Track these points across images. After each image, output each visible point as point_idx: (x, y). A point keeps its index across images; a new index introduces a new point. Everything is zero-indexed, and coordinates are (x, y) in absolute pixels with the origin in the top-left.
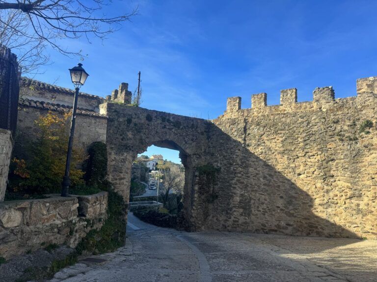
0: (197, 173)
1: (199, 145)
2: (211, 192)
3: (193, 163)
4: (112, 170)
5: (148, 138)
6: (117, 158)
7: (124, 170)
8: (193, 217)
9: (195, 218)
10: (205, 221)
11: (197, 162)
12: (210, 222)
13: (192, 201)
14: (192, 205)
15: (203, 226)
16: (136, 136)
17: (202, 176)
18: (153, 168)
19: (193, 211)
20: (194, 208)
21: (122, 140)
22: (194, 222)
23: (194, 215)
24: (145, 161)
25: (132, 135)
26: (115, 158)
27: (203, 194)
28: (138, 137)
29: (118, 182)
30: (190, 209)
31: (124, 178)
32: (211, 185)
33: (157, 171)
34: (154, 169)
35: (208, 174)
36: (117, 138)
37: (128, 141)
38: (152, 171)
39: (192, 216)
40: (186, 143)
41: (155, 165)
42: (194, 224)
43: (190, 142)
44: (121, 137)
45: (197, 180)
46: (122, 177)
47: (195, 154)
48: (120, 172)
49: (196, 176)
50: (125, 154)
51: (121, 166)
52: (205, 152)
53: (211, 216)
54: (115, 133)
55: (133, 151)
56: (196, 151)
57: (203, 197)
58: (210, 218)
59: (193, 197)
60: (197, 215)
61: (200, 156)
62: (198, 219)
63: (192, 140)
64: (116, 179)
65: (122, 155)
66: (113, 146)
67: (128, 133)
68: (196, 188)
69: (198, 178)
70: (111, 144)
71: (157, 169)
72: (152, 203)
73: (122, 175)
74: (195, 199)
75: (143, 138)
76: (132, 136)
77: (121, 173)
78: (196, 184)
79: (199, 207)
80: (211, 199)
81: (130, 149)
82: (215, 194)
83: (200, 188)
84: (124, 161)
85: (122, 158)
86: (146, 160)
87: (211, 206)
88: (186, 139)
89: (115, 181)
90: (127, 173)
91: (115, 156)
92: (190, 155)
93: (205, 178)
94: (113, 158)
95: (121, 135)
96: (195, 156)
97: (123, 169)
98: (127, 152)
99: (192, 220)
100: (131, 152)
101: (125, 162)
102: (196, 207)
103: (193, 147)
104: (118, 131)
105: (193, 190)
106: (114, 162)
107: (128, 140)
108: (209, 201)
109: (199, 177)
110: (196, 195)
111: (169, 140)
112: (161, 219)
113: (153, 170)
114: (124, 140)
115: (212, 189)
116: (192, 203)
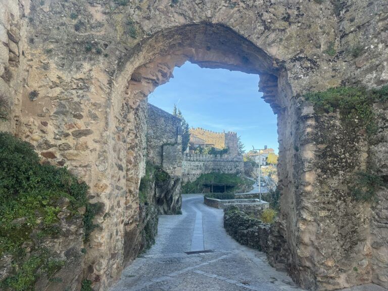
0: (308, 110)
1: (308, 31)
2: (363, 167)
3: (294, 83)
4: (55, 110)
5: (148, 18)
6: (67, 78)
7: (85, 109)
8: (305, 245)
9: (310, 248)
10: (347, 257)
11: (305, 80)
12: (365, 262)
13: (300, 196)
14: (299, 206)
15: (343, 276)
16: (114, 16)
17: (325, 117)
18: (263, 163)
19: (302, 227)
20: (305, 215)
21: (77, 28)
22: (310, 259)
23: (306, 239)
24: (253, 156)
25: (105, 13)
26: (59, 78)
27: (336, 173)
28: (119, 18)
29: (71, 141)
30: (295, 220)
31: (86, 133)
32: (362, 145)
33: (268, 166)
34: (265, 164)
35: (348, 110)
36: (63, 24)
37: (94, 32)
38: (262, 167)
39: (300, 242)
40: (267, 28)
41: (265, 159)
42: (308, 264)
43: (280, 24)
44: (75, 22)
45: (309, 130)
46: (83, 128)
47: (300, 59)
48: (75, 116)
49: (307, 117)
50: (86, 66)
51: (76, 99)
52: (329, 50)
53: (369, 243)
54: (56, 13)
55: (106, 56)
56: (302, 51)
57: (334, 182)
58: (366, 248)
59: (299, 184)
60: (318, 238)
61: (313, 62)
62: (323, 252)
63: (287, 18)
64: (67, 135)
65: (78, 68)
66: (52, 46)
67: (91, 10)
68: (309, 153)
69: (311, 122)
70: (45, 40)
71: (267, 164)
72: (254, 201)
73: (81, 124)
74: (309, 188)
75: (135, 18)
76: (105, 17)
77: (79, 117)
78: (307, 142)
79: (323, 214)
80: (364, 189)
81: (99, 52)
82: (379, 171)
83: (322, 155)
84: (84, 84)
85: (78, 76)
86: (254, 154)
87: (364, 211)
88: (266, 16)
89: (63, 141)
90: (95, 117)
91: (60, 74)
92: (284, 62)
93: (338, 123)
94: (55, 79)
95: (73, 17)
96: (298, 64)
97: (82, 106)
98: (91, 59)
99: (302, 252)
100: (101, 58)
101: (88, 88)
102: (312, 214)
103: (291, 37)
104: (63, 6)
105: (299, 162)
106: (58, 90)
107: (92, 27)
108: (355, 195)
109: (317, 119)
110: (309, 177)
111: (214, 21)
112: (245, 231)
113: (263, 165)
114: (82, 29)
115: (364, 156)
116: (299, 202)
